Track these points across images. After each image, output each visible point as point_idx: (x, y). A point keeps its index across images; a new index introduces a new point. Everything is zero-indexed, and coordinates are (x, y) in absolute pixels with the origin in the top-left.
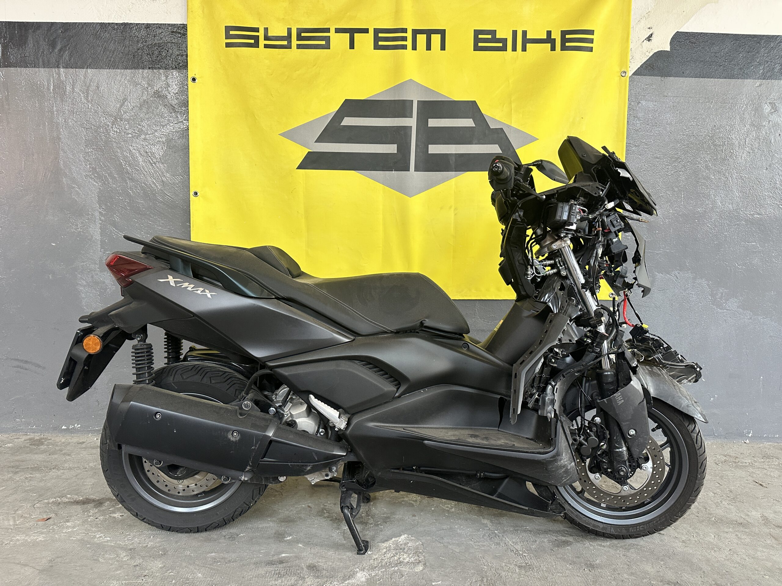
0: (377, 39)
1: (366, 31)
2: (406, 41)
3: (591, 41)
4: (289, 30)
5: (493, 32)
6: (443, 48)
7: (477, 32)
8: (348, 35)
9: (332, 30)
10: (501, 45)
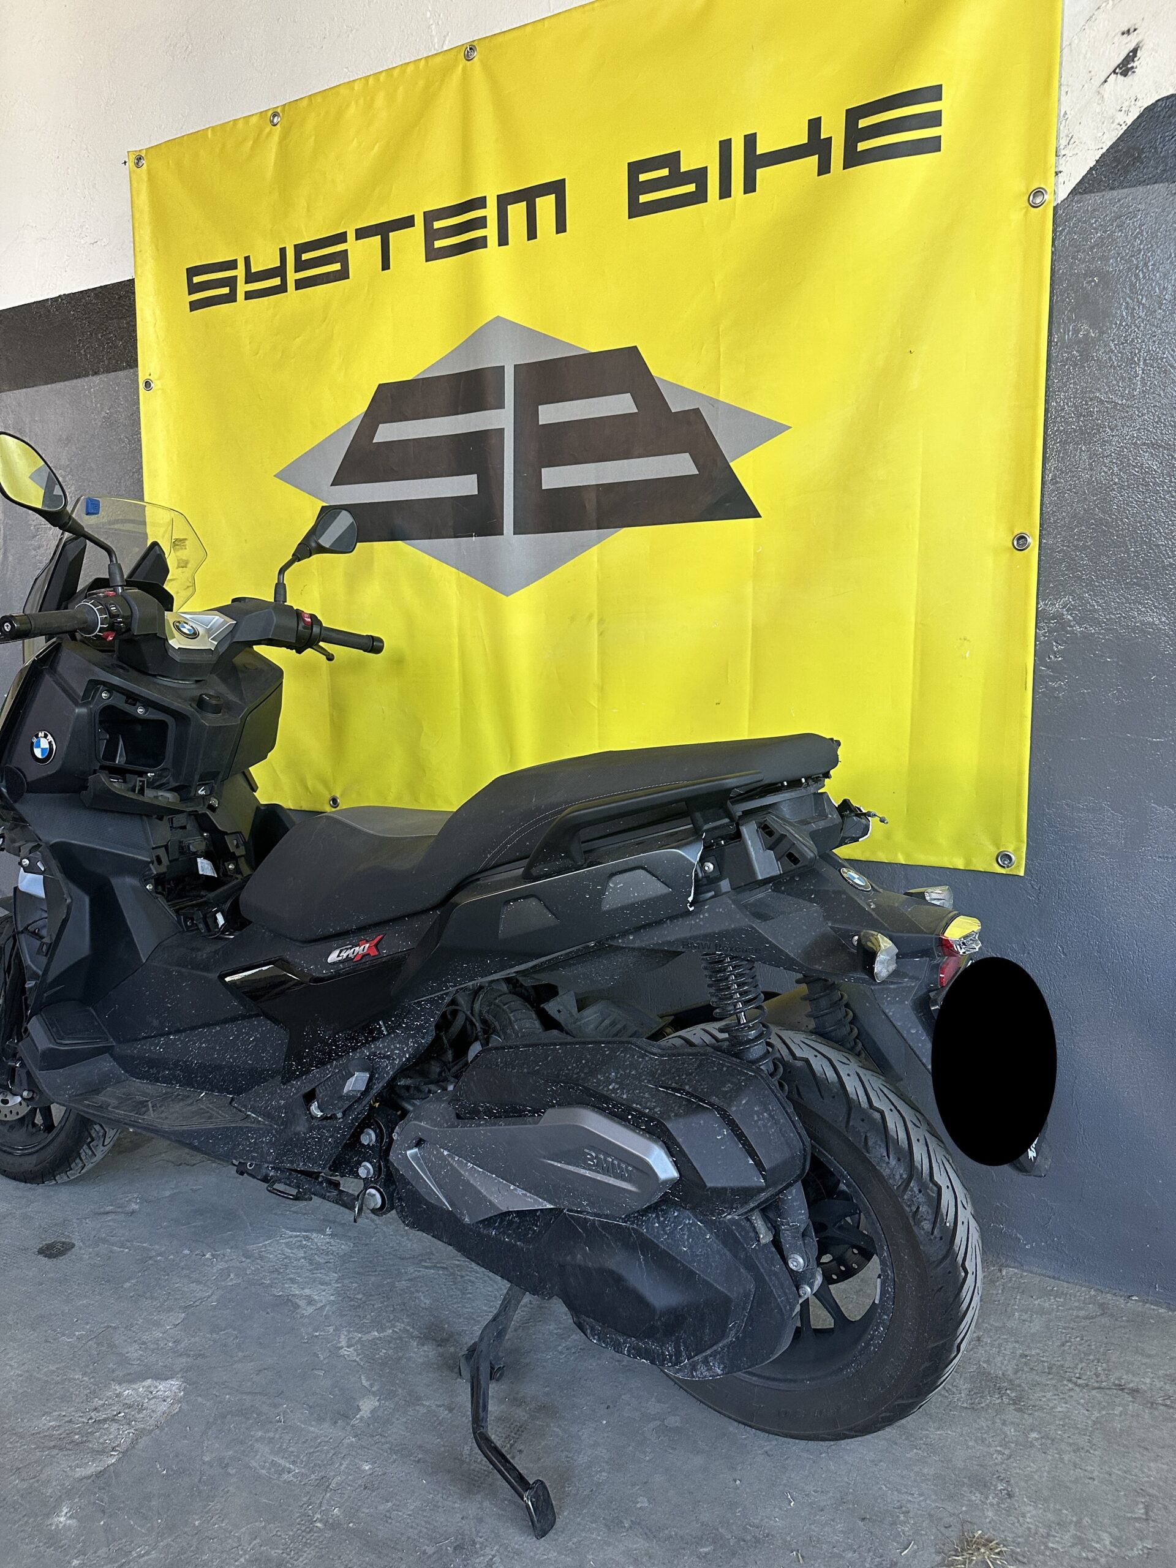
0: (431, 235)
1: (407, 222)
2: (485, 227)
3: (935, 119)
4: (283, 251)
5: (672, 160)
6: (561, 227)
7: (636, 168)
8: (377, 239)
9: (351, 236)
10: (691, 188)
